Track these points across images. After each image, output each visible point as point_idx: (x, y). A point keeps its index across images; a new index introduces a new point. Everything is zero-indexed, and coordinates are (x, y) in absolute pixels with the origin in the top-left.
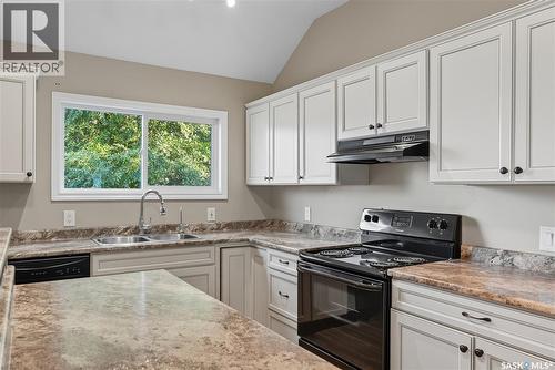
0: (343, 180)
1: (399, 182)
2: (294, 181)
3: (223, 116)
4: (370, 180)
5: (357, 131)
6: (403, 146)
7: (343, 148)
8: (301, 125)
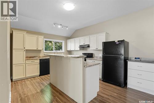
0: (80, 50)
1: (86, 50)
2: (74, 50)
3: (64, 41)
4: (83, 50)
5: (82, 44)
6: (87, 46)
7: (80, 46)
8: (75, 43)
